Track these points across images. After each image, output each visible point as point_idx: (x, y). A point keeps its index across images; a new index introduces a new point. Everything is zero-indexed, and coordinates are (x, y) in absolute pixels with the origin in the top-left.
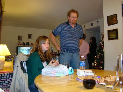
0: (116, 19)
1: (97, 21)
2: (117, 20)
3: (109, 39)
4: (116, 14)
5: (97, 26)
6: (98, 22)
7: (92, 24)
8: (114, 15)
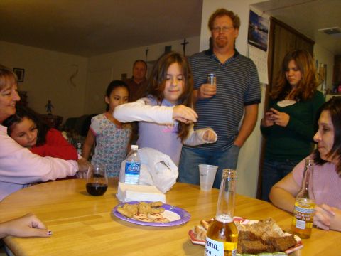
1: (183, 42)
6: (184, 44)
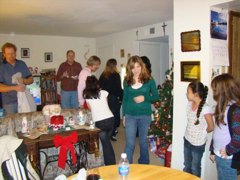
0: (198, 42)
1: (163, 25)
2: (200, 44)
3: (183, 79)
4: (199, 31)
5: (163, 35)
7: (152, 31)
8: (195, 31)
